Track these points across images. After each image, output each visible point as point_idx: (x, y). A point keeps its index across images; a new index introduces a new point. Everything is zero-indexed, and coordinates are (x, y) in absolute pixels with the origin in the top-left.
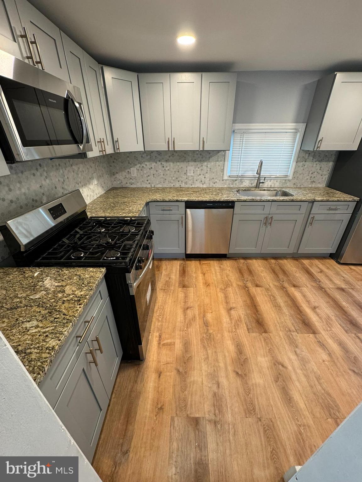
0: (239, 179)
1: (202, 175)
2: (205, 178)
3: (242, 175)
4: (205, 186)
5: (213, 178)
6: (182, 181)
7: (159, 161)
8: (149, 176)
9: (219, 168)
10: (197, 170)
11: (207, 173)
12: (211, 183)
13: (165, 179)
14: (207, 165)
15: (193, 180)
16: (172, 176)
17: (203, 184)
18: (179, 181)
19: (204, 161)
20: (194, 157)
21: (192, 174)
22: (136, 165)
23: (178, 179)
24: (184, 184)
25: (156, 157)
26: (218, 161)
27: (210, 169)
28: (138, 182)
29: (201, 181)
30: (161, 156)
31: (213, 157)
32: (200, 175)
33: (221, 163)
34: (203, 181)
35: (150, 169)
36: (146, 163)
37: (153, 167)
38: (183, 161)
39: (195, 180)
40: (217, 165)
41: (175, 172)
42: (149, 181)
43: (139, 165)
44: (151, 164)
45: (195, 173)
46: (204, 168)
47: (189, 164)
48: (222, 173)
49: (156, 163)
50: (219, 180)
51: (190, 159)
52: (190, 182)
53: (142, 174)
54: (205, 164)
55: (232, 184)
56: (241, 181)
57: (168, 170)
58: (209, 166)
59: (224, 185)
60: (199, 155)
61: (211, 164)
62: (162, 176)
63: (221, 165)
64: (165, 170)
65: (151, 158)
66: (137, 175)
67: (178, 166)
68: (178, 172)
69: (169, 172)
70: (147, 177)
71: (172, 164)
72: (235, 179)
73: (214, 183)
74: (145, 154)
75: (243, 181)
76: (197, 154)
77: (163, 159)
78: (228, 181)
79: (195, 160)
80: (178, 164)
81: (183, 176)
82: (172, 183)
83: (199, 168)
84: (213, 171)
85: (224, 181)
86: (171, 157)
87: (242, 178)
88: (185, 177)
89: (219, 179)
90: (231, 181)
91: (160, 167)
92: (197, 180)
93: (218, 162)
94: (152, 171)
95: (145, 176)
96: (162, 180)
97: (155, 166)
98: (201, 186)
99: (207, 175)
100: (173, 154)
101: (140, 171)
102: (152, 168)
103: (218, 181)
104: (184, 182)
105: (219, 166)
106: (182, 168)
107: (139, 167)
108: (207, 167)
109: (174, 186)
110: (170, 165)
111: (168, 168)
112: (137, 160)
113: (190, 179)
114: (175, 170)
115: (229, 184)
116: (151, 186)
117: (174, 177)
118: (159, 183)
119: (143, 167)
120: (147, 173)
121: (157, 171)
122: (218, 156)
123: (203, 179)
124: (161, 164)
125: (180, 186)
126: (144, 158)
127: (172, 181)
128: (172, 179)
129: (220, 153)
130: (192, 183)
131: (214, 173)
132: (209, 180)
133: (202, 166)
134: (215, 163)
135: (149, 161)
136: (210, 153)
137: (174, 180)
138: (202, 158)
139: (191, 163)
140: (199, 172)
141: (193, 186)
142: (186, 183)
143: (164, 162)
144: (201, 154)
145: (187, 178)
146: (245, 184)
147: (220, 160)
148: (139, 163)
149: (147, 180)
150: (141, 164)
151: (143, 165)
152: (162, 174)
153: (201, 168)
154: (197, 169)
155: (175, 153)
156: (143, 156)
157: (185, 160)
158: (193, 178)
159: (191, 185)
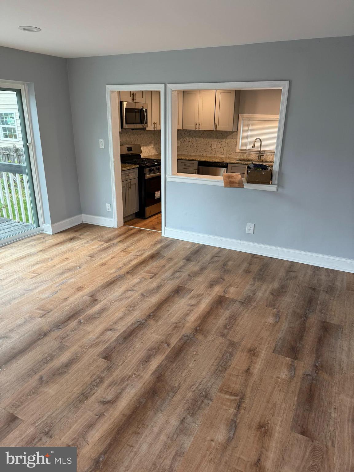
0: (248, 152)
1: (221, 148)
2: (224, 150)
3: (249, 150)
4: (223, 156)
5: (229, 151)
6: (208, 152)
7: (195, 137)
8: (187, 147)
9: (234, 143)
10: (218, 145)
11: (225, 146)
12: (228, 154)
13: (198, 150)
14: (225, 141)
15: (216, 152)
16: (202, 147)
17: (222, 155)
18: (206, 152)
19: (223, 138)
20: (217, 135)
21: (215, 147)
22: (180, 139)
23: (206, 150)
24: (209, 154)
25: (193, 134)
26: (232, 138)
27: (227, 144)
28: (180, 151)
29: (221, 153)
30: (196, 133)
31: (229, 136)
32: (220, 148)
33: (235, 140)
34: (222, 152)
35: (188, 142)
36: (186, 138)
37: (191, 141)
38: (210, 138)
39: (217, 151)
40: (232, 141)
41: (204, 145)
42: (187, 151)
43: (183, 139)
44: (190, 139)
45: (217, 146)
46: (223, 143)
47: (213, 140)
48: (235, 148)
49: (193, 138)
50: (234, 153)
51: (214, 136)
52: (213, 153)
53: (183, 145)
54: (224, 140)
55: (243, 156)
56: (249, 154)
57: (200, 143)
58: (226, 142)
59: (237, 156)
60: (220, 134)
61: (228, 141)
62: (196, 147)
63: (234, 142)
64: (198, 143)
65: (190, 134)
66: (180, 145)
67: (207, 141)
68: (206, 145)
69: (200, 144)
70: (186, 147)
71: (202, 139)
72: (245, 152)
73: (230, 154)
74: (187, 132)
75: (250, 154)
76: (219, 133)
77: (197, 135)
78: (239, 154)
79: (218, 137)
80: (207, 139)
81: (209, 148)
82: (202, 153)
83: (220, 143)
84: (229, 145)
85: (237, 153)
86: (202, 135)
87: (250, 152)
88: (211, 149)
89: (233, 151)
90: (242, 154)
91: (195, 141)
92: (218, 152)
93: (232, 140)
94: (190, 144)
95: (185, 146)
96: (195, 150)
97: (192, 140)
98: (221, 156)
99: (225, 149)
100: (204, 133)
101: (182, 143)
102: (189, 141)
103: (232, 153)
104: (209, 152)
105: (233, 142)
106: (209, 142)
107: (182, 140)
108: (225, 142)
109: (203, 155)
110: (201, 140)
111: (200, 142)
112: (181, 135)
113: (213, 150)
114: (204, 143)
115: (240, 156)
116: (188, 154)
117: (203, 148)
118: (193, 152)
119: (184, 140)
120: (186, 144)
121: (193, 144)
122: (233, 135)
123: (222, 151)
124: (196, 139)
125: (207, 155)
126: (186, 134)
127: (202, 151)
128: (202, 150)
129: (234, 133)
130: (215, 154)
131: (229, 147)
132: (227, 152)
133: (222, 141)
134: (230, 140)
135: (188, 137)
136: (227, 133)
137: (203, 151)
138: (222, 136)
139: (215, 139)
140: (219, 146)
141: (215, 156)
142: (211, 153)
143: (198, 138)
144: (221, 134)
145: (211, 150)
146: (252, 156)
147: (234, 138)
148: (182, 138)
149: (186, 150)
150: (183, 138)
151: (184, 139)
152: (196, 146)
153: (221, 143)
154: (218, 143)
155: (205, 132)
156: (185, 133)
157: (211, 137)
158: (216, 150)
159: (214, 155)
